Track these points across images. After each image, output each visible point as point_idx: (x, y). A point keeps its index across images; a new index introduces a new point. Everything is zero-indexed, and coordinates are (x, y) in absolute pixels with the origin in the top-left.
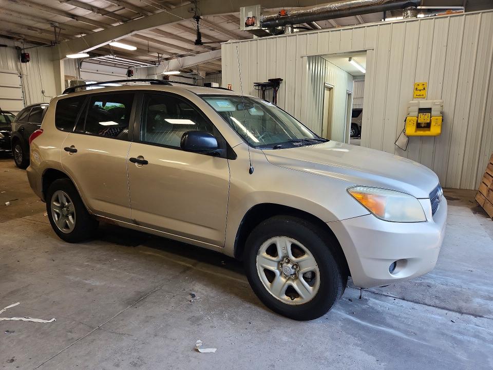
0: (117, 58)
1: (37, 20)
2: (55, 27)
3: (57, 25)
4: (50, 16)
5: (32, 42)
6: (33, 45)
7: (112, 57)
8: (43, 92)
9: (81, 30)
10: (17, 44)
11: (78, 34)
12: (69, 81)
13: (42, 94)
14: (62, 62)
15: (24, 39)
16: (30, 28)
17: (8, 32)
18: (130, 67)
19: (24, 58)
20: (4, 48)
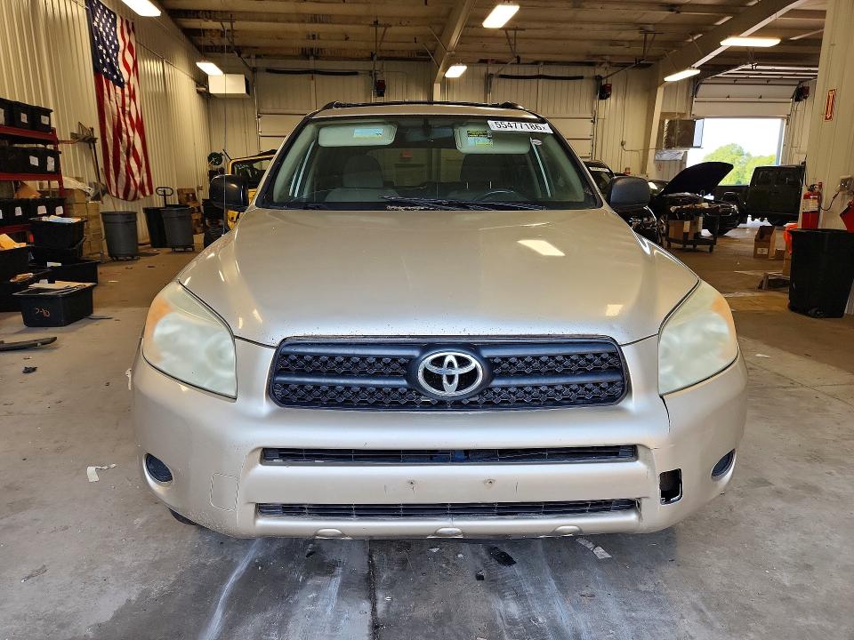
0: (758, 67)
1: (620, 27)
2: (647, 32)
3: (651, 28)
4: (635, 17)
5: (617, 65)
6: (617, 69)
7: (749, 66)
8: (622, 144)
9: (695, 28)
10: (600, 71)
11: (689, 38)
12: (667, 121)
13: (621, 147)
14: (660, 91)
15: (610, 63)
16: (613, 43)
17: (588, 55)
18: (801, 81)
19: (604, 92)
20: (579, 81)
